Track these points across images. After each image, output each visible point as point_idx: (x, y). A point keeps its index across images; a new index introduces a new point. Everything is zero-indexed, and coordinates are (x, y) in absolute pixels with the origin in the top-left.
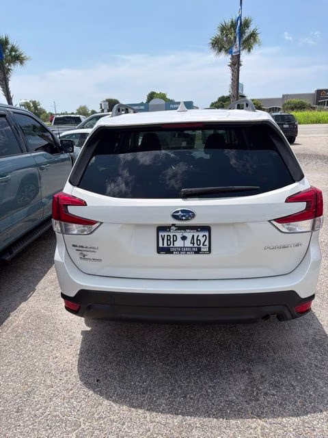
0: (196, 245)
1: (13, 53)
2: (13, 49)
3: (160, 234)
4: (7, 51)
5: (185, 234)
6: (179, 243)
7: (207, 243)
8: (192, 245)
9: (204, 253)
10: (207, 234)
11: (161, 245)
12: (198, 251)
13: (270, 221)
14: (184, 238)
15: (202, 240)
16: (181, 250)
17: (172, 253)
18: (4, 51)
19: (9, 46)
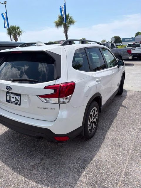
0: (16, 101)
1: (70, 20)
2: (71, 18)
3: (7, 95)
4: (68, 19)
5: (13, 96)
6: (12, 99)
7: (19, 101)
8: (15, 101)
9: (18, 105)
10: (19, 97)
11: (7, 99)
12: (17, 104)
13: (37, 96)
14: (13, 98)
15: (18, 99)
16: (12, 102)
17: (9, 103)
18: (67, 19)
19: (69, 17)
